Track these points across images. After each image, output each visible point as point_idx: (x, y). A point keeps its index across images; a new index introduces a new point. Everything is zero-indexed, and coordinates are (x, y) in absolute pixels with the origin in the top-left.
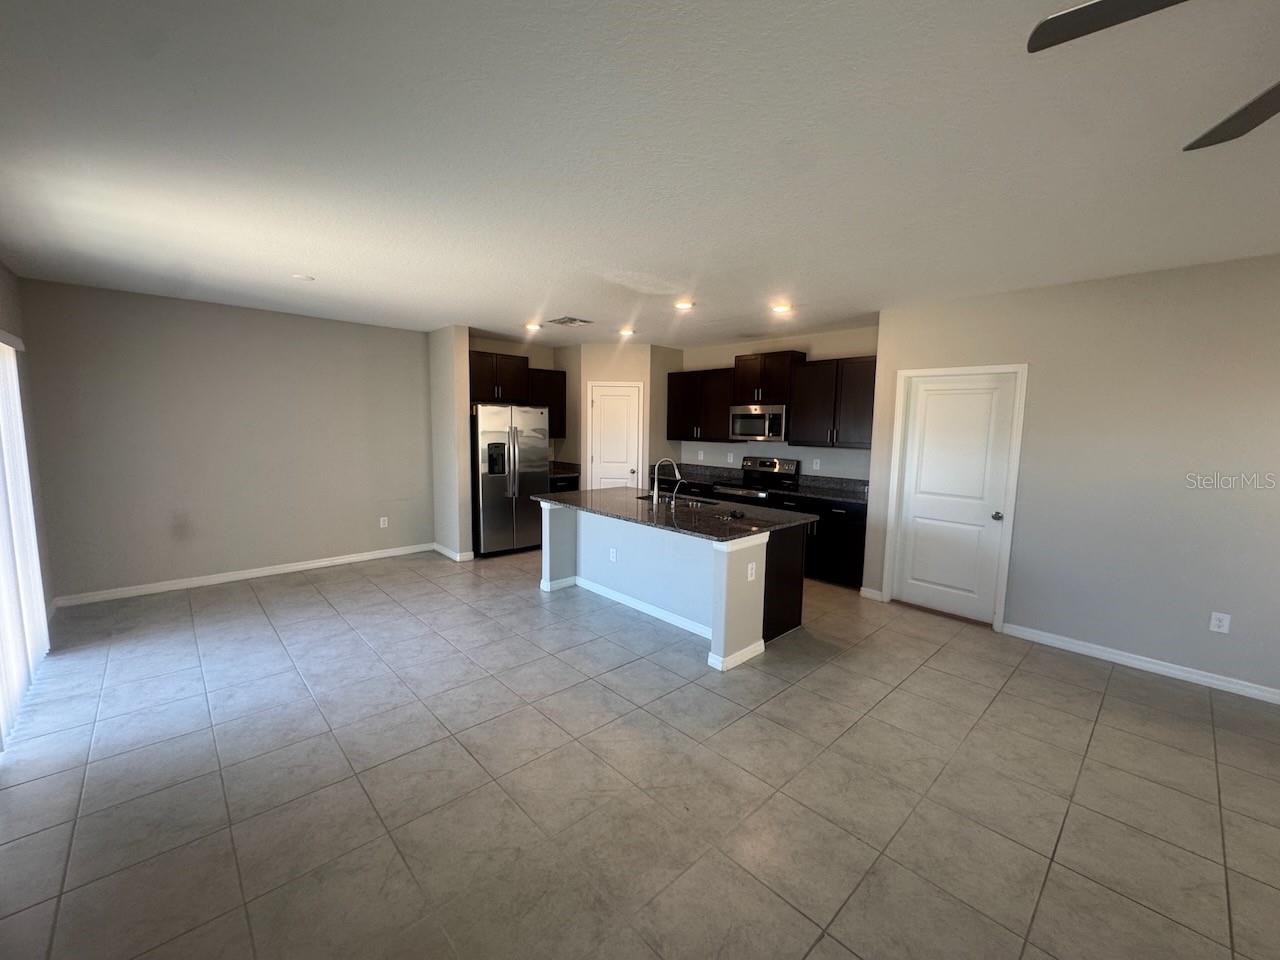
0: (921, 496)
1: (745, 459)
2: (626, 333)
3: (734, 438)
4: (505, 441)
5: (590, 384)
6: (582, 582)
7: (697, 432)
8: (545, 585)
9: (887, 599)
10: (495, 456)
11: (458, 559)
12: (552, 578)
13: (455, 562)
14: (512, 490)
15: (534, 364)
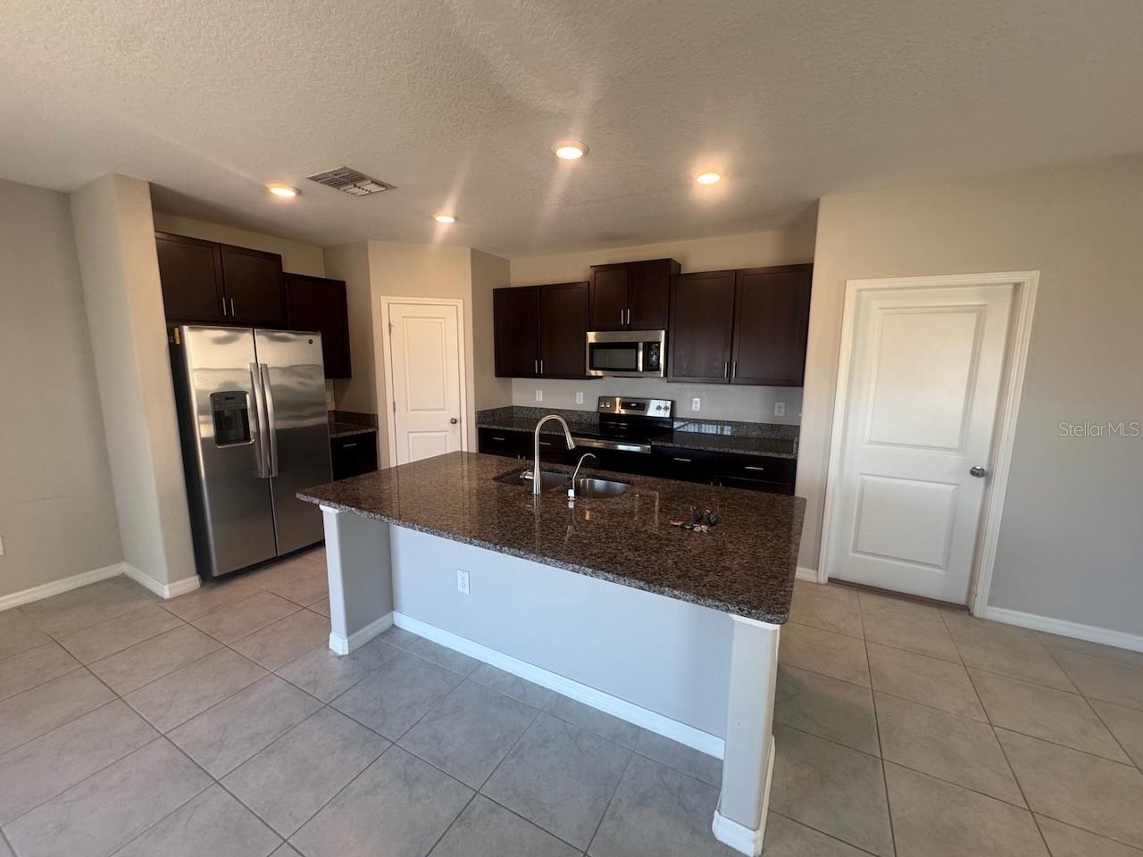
0: (871, 446)
1: (601, 399)
2: (445, 220)
3: (593, 373)
4: (246, 386)
5: (384, 300)
6: (406, 621)
7: (538, 366)
8: (339, 643)
9: (823, 579)
10: (227, 413)
11: (166, 593)
12: (351, 630)
13: (159, 599)
14: (266, 464)
15: (291, 267)
